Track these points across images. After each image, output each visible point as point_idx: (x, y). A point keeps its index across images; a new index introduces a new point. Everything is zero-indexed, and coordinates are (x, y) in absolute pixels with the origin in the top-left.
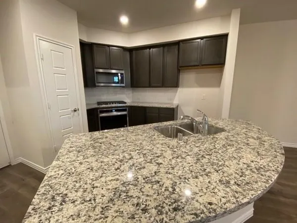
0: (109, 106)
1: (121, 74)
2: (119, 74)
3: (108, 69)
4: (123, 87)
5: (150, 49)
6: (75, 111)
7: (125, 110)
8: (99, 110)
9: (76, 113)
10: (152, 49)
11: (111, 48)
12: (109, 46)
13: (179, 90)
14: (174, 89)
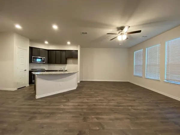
1: (44, 58)
3: (38, 56)
4: (44, 63)
6: (25, 70)
9: (25, 71)
12: (39, 49)
13: (67, 65)
14: (65, 65)
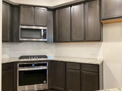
0: (29, 60)
2: (42, 31)
3: (32, 26)
4: (45, 42)
5: (71, 6)
7: (45, 65)
8: (18, 64)
10: (73, 6)
11: (36, 8)
12: (34, 6)
